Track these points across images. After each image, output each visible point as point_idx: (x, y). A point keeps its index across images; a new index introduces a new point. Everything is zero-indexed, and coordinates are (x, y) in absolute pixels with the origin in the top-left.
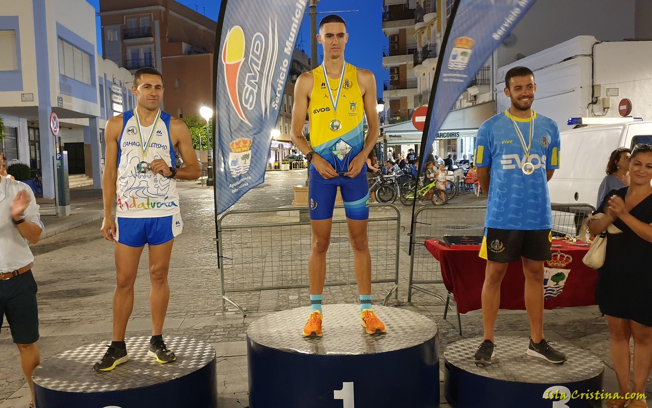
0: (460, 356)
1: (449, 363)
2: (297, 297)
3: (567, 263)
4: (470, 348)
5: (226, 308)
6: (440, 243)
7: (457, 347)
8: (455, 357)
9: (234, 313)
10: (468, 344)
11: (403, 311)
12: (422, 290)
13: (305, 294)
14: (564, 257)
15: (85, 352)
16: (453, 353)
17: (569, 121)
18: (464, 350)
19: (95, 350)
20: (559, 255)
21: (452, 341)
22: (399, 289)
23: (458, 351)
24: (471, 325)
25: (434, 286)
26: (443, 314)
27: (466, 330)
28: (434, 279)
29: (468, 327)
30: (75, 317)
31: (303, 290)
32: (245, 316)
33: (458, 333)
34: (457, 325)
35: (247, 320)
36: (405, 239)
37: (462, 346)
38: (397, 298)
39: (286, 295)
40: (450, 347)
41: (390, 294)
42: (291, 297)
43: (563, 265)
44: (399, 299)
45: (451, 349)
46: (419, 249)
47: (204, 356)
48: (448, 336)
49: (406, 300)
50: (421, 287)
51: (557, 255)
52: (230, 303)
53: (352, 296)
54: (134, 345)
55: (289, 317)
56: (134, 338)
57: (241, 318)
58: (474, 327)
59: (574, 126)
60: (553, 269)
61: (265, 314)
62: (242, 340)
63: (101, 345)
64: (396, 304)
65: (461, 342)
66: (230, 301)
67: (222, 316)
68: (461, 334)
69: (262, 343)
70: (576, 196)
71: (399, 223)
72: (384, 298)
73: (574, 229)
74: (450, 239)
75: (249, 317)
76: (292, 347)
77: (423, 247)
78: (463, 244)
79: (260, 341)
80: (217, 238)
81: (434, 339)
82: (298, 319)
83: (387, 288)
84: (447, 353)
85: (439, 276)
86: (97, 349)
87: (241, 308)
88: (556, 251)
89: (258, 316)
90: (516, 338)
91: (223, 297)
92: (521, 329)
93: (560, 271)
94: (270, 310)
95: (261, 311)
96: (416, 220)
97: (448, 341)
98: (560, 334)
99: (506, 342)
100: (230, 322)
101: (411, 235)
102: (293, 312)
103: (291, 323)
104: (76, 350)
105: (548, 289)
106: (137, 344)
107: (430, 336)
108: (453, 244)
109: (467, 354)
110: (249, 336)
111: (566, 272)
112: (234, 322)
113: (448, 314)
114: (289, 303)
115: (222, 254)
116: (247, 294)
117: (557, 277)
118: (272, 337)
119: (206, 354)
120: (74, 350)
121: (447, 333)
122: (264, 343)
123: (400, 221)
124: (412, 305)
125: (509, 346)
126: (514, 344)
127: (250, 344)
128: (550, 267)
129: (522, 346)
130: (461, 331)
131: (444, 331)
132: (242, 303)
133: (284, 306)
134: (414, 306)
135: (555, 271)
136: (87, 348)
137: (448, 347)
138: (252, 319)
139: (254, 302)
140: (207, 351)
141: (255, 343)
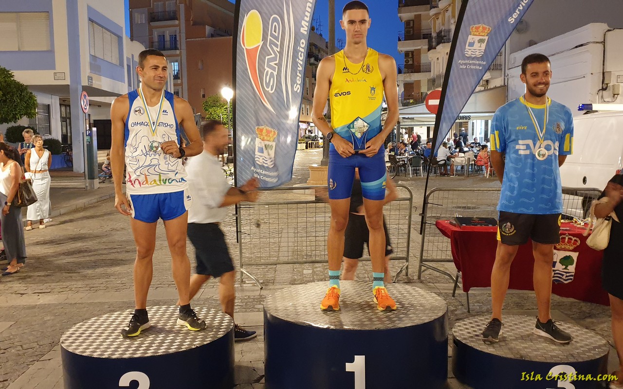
0: (469, 333)
1: (457, 340)
2: (310, 272)
3: (575, 246)
4: (478, 326)
5: (244, 280)
6: (451, 223)
7: (465, 324)
8: (463, 335)
9: (252, 285)
10: (476, 322)
11: (414, 289)
12: (431, 268)
13: (318, 269)
14: (572, 239)
15: (111, 319)
16: (461, 330)
17: (579, 107)
18: (472, 327)
19: (120, 318)
20: (567, 238)
21: (460, 318)
22: (409, 267)
23: (467, 329)
24: (479, 302)
25: (444, 265)
26: (452, 292)
27: (474, 307)
28: (443, 257)
29: (476, 304)
30: (102, 285)
31: (317, 265)
32: (261, 289)
33: (466, 311)
34: (465, 302)
35: (263, 292)
36: (417, 218)
37: (471, 323)
38: (407, 275)
39: (300, 270)
40: (459, 324)
41: (401, 271)
42: (305, 272)
43: (571, 248)
44: (409, 276)
45: (459, 326)
46: (431, 229)
47: (223, 326)
48: (456, 313)
49: (416, 278)
50: (431, 265)
51: (565, 238)
52: (248, 276)
53: (364, 272)
54: (157, 314)
55: (303, 292)
56: (157, 307)
57: (257, 290)
58: (481, 304)
59: (584, 112)
60: (561, 251)
61: (281, 287)
62: (259, 311)
63: (126, 313)
64: (406, 281)
65: (469, 320)
66: (248, 274)
67: (240, 288)
68: (469, 312)
69: (278, 315)
70: (584, 180)
71: (411, 203)
72: (395, 274)
73: (582, 212)
74: (461, 220)
75: (265, 289)
76: (307, 321)
77: (434, 226)
78: (473, 225)
79: (276, 314)
80: (236, 214)
81: (443, 316)
82: (313, 294)
83: (398, 265)
84: (455, 330)
85: (449, 255)
86: (122, 317)
87: (258, 281)
88: (565, 234)
89: (274, 289)
90: (523, 318)
91: (242, 270)
92: (528, 307)
93: (568, 254)
94: (286, 284)
95: (278, 284)
96: (427, 201)
97: (456, 318)
98: (566, 314)
99: (513, 321)
100: (248, 294)
101: (423, 215)
102: (308, 286)
103: (306, 297)
104: (102, 317)
105: (557, 272)
106: (160, 313)
107: (440, 314)
108: (464, 225)
109: (475, 331)
110: (266, 309)
111: (575, 255)
112: (251, 294)
113: (456, 292)
114: (303, 278)
115: (240, 229)
116: (264, 267)
117: (566, 261)
118: (287, 310)
119: (225, 323)
120: (100, 317)
121: (456, 310)
122: (281, 315)
123: (412, 201)
124: (422, 282)
125: (516, 324)
126: (521, 323)
127: (267, 316)
128: (558, 250)
129: (529, 325)
130: (469, 308)
131: (453, 308)
132: (259, 276)
133: (299, 280)
134: (423, 283)
135: (562, 254)
136: (113, 316)
137: (457, 324)
138: (268, 291)
139: (270, 276)
140: (226, 321)
141: (272, 316)
